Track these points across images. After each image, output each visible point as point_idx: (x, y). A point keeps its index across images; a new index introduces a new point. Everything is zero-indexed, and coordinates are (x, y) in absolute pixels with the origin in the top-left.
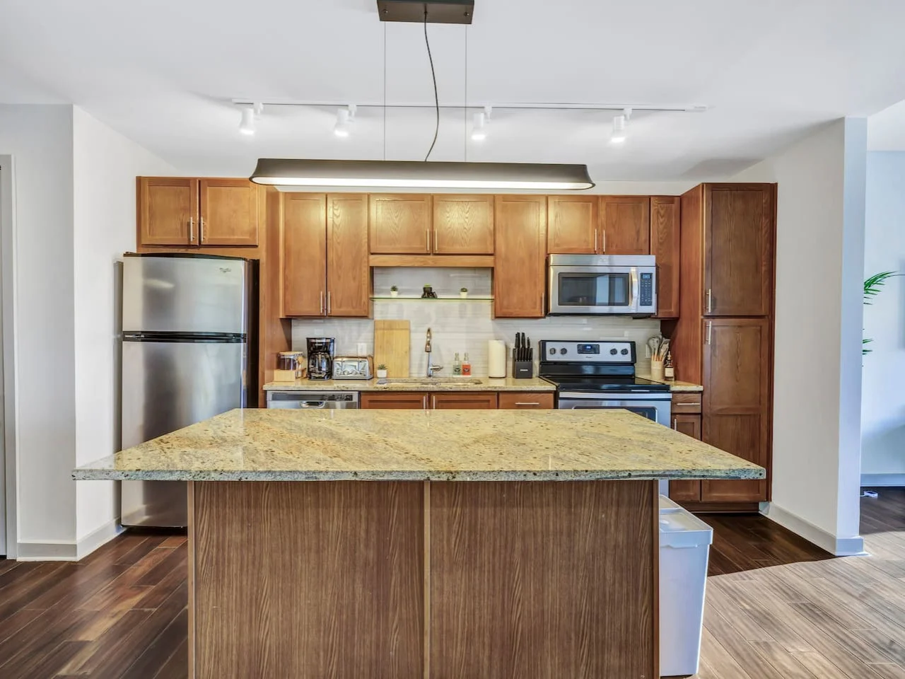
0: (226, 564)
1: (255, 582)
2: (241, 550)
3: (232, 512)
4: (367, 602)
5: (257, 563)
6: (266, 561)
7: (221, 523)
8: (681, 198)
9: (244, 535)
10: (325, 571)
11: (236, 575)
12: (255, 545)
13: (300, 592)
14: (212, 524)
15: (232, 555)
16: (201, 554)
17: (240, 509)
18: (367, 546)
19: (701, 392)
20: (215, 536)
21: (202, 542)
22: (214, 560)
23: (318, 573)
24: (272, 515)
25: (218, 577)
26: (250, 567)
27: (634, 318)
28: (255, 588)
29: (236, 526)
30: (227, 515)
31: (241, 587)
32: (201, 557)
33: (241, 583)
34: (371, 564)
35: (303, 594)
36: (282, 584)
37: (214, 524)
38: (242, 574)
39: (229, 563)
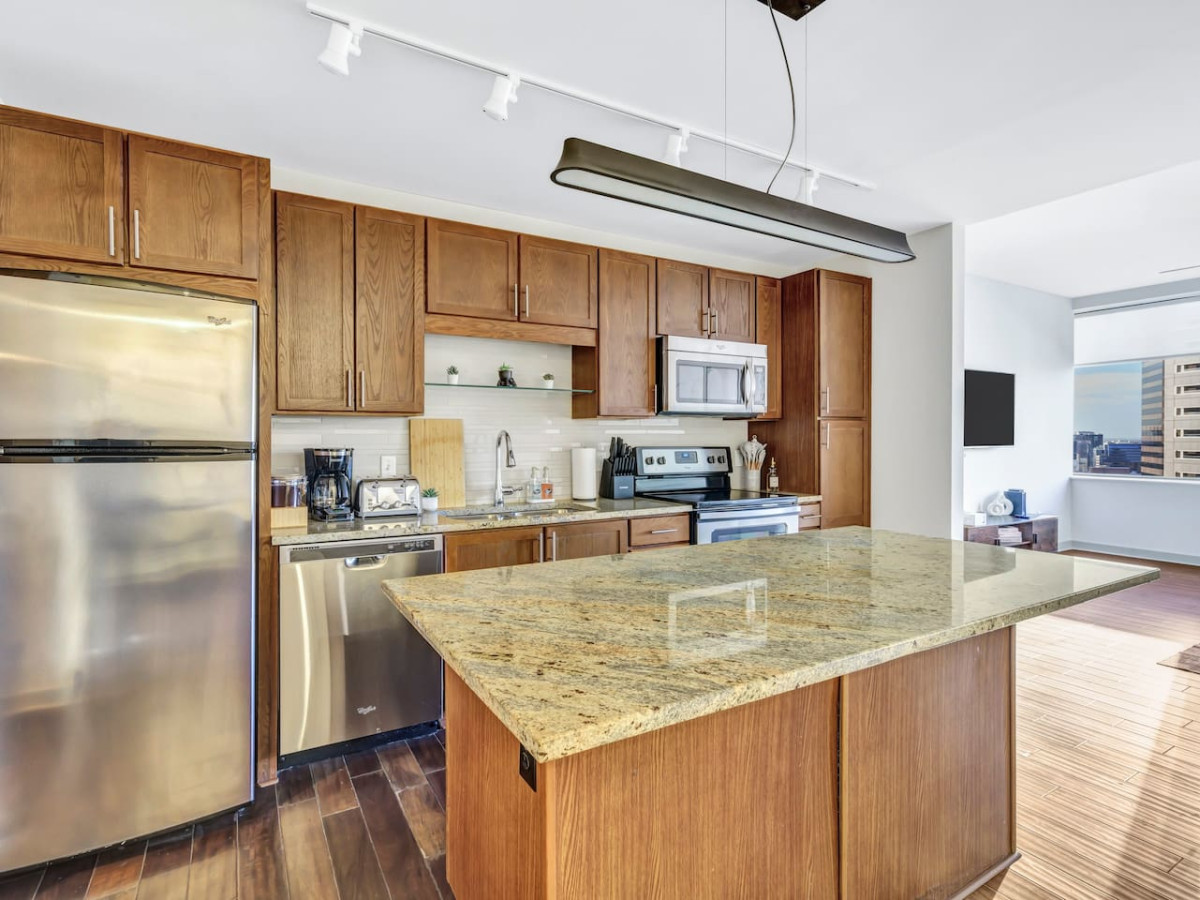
0: (602, 852)
1: (643, 868)
2: (623, 821)
3: (610, 759)
4: (779, 840)
5: (645, 834)
6: (657, 825)
7: (593, 783)
8: (783, 280)
9: (627, 792)
10: (732, 813)
11: (616, 867)
12: (641, 804)
13: (703, 859)
14: (580, 789)
15: (609, 834)
16: (564, 849)
17: (622, 750)
18: (779, 756)
19: (819, 502)
20: (584, 810)
21: (565, 828)
22: (584, 853)
23: (724, 821)
24: (667, 746)
25: (589, 882)
26: (636, 845)
27: (725, 419)
28: (643, 878)
29: (615, 780)
30: (604, 765)
31: (623, 885)
32: (564, 855)
33: (624, 877)
34: (784, 782)
35: (705, 862)
36: (679, 857)
37: (583, 789)
38: (624, 864)
39: (606, 850)
